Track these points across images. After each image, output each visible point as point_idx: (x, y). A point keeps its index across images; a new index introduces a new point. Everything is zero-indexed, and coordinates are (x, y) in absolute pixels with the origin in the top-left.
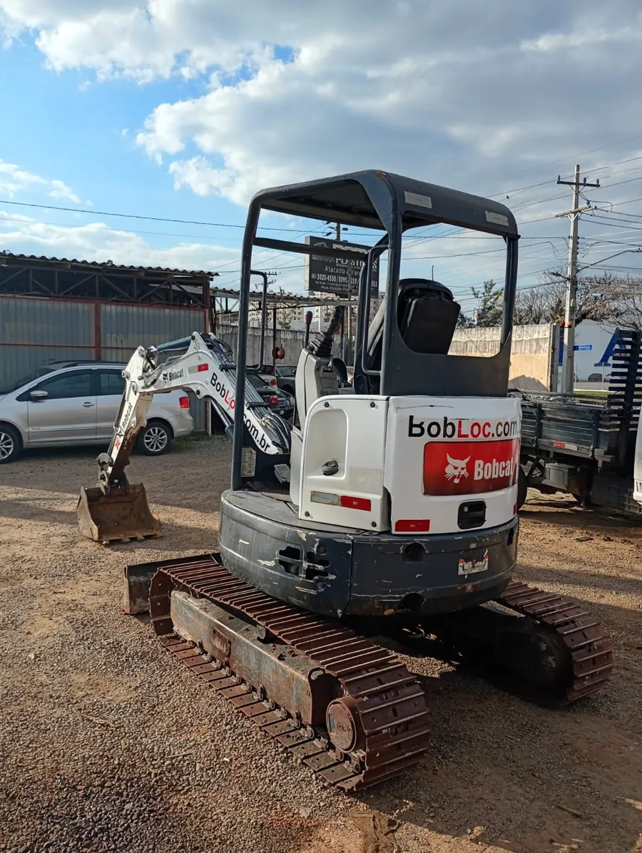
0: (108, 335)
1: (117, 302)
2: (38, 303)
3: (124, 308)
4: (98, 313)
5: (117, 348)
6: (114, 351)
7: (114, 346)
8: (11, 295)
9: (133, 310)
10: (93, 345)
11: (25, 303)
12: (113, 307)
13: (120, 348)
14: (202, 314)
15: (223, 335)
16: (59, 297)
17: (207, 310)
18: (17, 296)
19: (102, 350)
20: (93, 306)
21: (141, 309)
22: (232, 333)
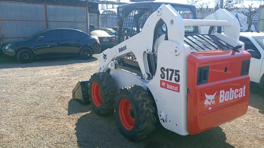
0: (50, 17)
1: (53, 4)
2: (22, 5)
3: (56, 6)
4: (46, 8)
5: (54, 21)
6: (53, 22)
7: (53, 20)
8: (12, 2)
9: (59, 7)
10: (45, 20)
11: (18, 5)
12: (52, 6)
13: (55, 21)
14: (85, 9)
15: (101, 17)
16: (30, 2)
17: (87, 7)
18: (14, 2)
19: (48, 22)
20: (44, 5)
21: (62, 7)
22: (104, 17)
